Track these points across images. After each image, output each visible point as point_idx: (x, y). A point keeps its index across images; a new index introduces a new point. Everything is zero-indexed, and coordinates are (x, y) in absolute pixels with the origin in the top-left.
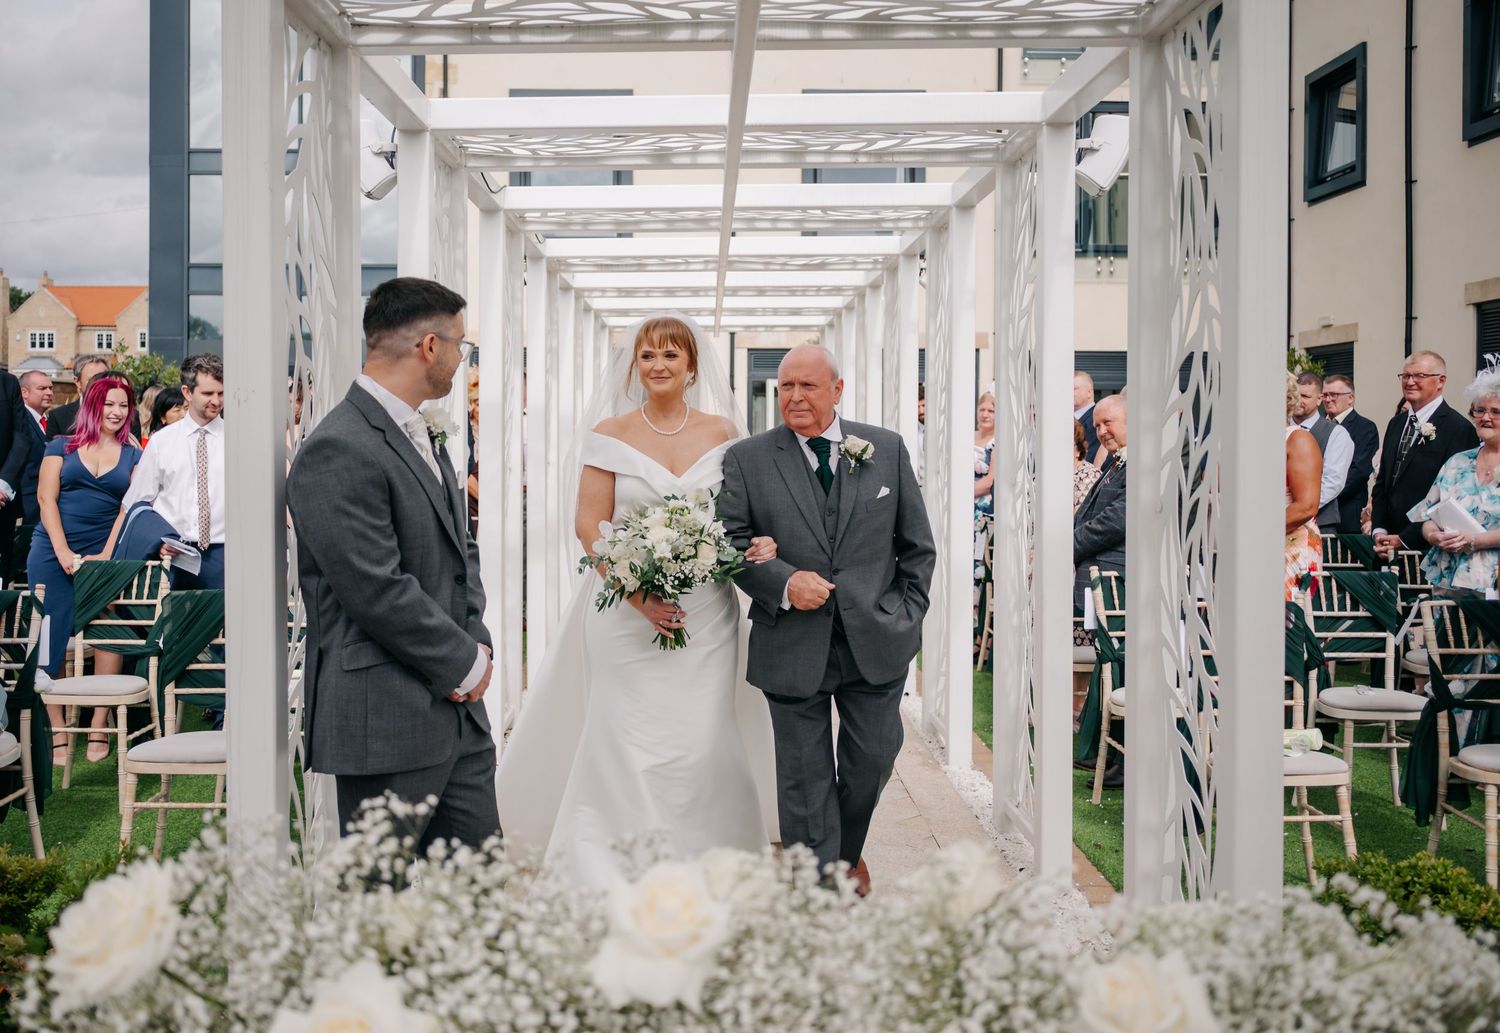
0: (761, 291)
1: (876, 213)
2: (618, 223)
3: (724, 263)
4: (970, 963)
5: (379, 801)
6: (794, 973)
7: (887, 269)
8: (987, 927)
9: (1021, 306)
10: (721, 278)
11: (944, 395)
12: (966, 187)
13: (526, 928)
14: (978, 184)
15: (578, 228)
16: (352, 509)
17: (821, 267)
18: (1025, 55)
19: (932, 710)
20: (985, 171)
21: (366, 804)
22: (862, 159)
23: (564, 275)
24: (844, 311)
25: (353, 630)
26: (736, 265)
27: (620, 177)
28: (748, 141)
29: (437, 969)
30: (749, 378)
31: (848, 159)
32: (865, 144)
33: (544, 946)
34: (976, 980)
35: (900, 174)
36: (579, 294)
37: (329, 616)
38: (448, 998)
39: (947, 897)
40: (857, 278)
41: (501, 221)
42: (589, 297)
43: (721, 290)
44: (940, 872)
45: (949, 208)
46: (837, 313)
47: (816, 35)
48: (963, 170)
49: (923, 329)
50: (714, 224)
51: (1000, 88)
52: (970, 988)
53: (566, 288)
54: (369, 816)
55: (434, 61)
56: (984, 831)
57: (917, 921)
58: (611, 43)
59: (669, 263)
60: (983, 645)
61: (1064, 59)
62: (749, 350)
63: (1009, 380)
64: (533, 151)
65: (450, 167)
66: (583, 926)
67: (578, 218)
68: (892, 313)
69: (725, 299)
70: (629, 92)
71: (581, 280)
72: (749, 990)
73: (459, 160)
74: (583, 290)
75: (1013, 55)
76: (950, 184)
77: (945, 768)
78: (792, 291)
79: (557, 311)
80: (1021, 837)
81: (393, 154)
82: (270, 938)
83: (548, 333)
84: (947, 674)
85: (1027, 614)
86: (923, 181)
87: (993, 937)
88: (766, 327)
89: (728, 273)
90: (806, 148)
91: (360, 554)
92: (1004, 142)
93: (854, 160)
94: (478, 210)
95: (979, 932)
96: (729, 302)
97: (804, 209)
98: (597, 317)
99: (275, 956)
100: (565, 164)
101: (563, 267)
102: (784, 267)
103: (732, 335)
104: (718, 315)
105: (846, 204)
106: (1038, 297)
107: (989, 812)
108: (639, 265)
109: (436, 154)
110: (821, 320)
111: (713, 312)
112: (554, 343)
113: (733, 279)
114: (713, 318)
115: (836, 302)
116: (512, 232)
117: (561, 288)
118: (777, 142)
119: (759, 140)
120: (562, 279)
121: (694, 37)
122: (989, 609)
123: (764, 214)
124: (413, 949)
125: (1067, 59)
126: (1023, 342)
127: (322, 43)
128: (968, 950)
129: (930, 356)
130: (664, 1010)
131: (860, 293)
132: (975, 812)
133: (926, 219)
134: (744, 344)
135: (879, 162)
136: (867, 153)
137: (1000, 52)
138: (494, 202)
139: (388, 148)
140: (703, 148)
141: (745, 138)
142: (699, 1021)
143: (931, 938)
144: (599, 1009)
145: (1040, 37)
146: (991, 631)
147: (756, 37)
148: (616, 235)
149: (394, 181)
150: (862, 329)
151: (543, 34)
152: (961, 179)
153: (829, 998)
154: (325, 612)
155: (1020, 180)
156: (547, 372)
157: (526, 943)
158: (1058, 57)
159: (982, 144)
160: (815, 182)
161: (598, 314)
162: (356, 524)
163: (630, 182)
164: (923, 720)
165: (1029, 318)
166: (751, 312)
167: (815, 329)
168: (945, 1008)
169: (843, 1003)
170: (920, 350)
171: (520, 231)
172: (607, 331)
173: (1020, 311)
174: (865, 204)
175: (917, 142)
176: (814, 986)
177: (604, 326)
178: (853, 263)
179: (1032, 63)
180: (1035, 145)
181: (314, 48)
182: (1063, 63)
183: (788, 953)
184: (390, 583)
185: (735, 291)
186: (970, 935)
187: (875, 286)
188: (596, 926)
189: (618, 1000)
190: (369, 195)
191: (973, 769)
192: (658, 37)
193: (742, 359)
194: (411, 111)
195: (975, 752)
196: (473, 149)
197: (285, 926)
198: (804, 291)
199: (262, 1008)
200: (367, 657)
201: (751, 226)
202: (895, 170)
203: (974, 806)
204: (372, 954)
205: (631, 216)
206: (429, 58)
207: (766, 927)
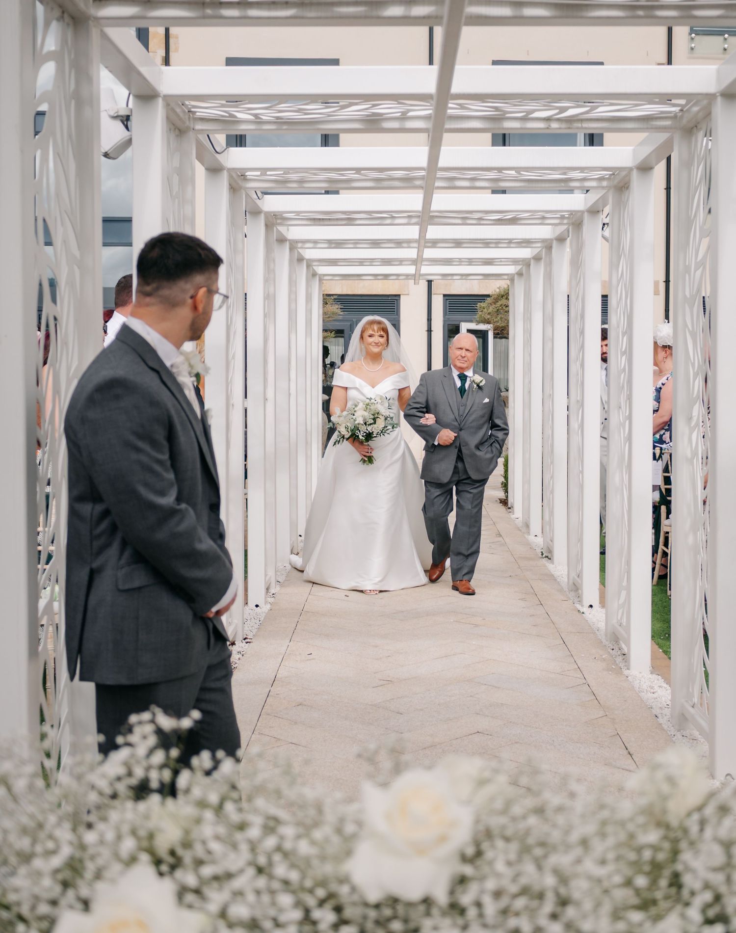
0: (458, 243)
1: (565, 174)
2: (330, 181)
3: (426, 217)
4: (686, 856)
5: (146, 716)
6: (529, 868)
7: (573, 224)
8: (703, 823)
9: (696, 258)
10: (423, 232)
11: (625, 338)
12: (646, 150)
13: (288, 831)
14: (657, 147)
15: (294, 185)
16: (141, 444)
17: (514, 221)
18: (692, 31)
19: (615, 621)
20: (663, 137)
21: (133, 718)
22: (554, 125)
23: (281, 228)
24: (532, 262)
25: (127, 554)
26: (437, 220)
27: (328, 140)
28: (452, 109)
29: (207, 871)
30: (444, 321)
31: (541, 125)
32: (557, 111)
33: (304, 848)
34: (692, 871)
35: (581, 138)
36: (294, 245)
37: (102, 540)
38: (217, 898)
39: (665, 798)
40: (544, 232)
41: (224, 180)
42: (301, 248)
43: (423, 242)
44: (660, 775)
45: (630, 169)
46: (526, 263)
47: (517, 13)
48: (643, 135)
49: (606, 277)
50: (418, 183)
51: (670, 62)
52: (688, 880)
53: (282, 240)
54: (138, 731)
55: (157, 33)
56: (663, 730)
57: (641, 820)
58: (332, 18)
59: (376, 218)
60: (658, 562)
61: (726, 36)
62: (444, 295)
63: (686, 325)
64: (256, 116)
65: (180, 130)
66: (339, 831)
67: (294, 176)
68: (577, 263)
69: (426, 250)
70: (335, 62)
71: (295, 232)
72: (491, 884)
73: (187, 123)
74: (297, 242)
75: (681, 33)
76: (632, 148)
77: (626, 672)
78: (486, 243)
79: (274, 261)
80: (696, 733)
81: (128, 118)
82: (50, 845)
83: (266, 280)
84: (628, 589)
85: (701, 535)
86: (602, 145)
87: (708, 833)
88: (462, 275)
89: (429, 227)
90: (504, 114)
91: (146, 485)
92: (681, 110)
93: (547, 126)
94: (204, 168)
95: (694, 829)
96: (429, 253)
97: (500, 170)
98: (308, 266)
99: (57, 861)
100: (285, 127)
101: (279, 221)
102: (480, 221)
103: (430, 282)
104: (419, 265)
105: (538, 165)
106: (713, 250)
107: (667, 712)
108: (349, 219)
109: (168, 118)
110: (511, 269)
111: (414, 262)
112: (272, 290)
113: (433, 232)
114: (414, 267)
115: (525, 253)
116: (234, 189)
117: (276, 240)
118: (478, 109)
119: (462, 107)
120: (278, 231)
121: (407, 14)
122: (664, 529)
123: (464, 174)
124: (180, 851)
125: (729, 35)
126: (699, 290)
127: (66, 15)
128: (683, 845)
129: (612, 302)
130: (410, 905)
131: (548, 245)
132: (654, 712)
133: (609, 179)
134: (440, 290)
135: (569, 128)
136: (558, 120)
137: (670, 30)
138: (217, 160)
139: (124, 112)
140: (411, 114)
141: (450, 105)
142: (444, 914)
143: (652, 837)
144: (354, 904)
145: (719, 17)
146: (665, 549)
147: (464, 14)
148: (323, 192)
149: (129, 142)
150: (549, 277)
151: (269, 9)
152: (641, 144)
153: (563, 891)
154: (99, 536)
155: (696, 145)
156: (265, 316)
157: (288, 845)
158: (720, 33)
159: (662, 112)
160: (504, 145)
161: (310, 264)
162: (144, 459)
163: (337, 144)
164: (606, 629)
165: (704, 268)
166: (448, 262)
167: (506, 277)
168: (667, 898)
169: (576, 895)
170: (603, 296)
171: (241, 188)
172: (317, 278)
173: (696, 262)
174: (556, 165)
175: (603, 111)
176: (550, 881)
177: (314, 274)
178: (541, 218)
179: (698, 38)
180: (710, 114)
181: (58, 20)
182: (725, 39)
183: (525, 849)
184: (171, 513)
185: (434, 243)
186: (685, 831)
187: (561, 239)
188: (350, 828)
189: (373, 897)
190: (106, 155)
191: (651, 673)
192: (375, 13)
193: (438, 303)
194: (145, 79)
195: (654, 658)
196: (200, 113)
197: (64, 834)
198: (496, 243)
199: (44, 909)
200: (140, 578)
201: (451, 185)
202: (576, 135)
203: (654, 707)
204: (145, 857)
205: (343, 175)
206: (152, 30)
207: (504, 827)
